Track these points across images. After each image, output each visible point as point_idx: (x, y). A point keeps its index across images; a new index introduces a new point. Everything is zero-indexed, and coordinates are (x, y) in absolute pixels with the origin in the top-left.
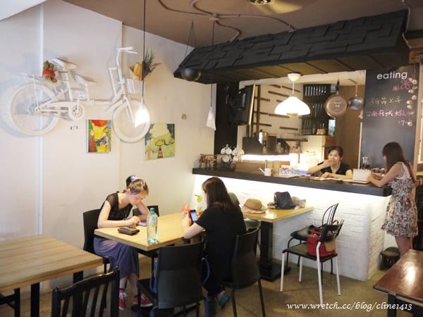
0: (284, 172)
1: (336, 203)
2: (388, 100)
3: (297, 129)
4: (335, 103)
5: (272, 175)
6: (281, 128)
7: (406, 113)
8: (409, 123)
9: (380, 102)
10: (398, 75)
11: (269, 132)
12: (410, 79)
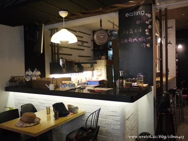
0: (63, 86)
1: (99, 108)
2: (133, 30)
3: (90, 57)
4: (99, 35)
5: (55, 89)
6: (79, 56)
7: (146, 38)
8: (148, 45)
9: (129, 33)
10: (139, 13)
11: (67, 59)
12: (146, 14)
